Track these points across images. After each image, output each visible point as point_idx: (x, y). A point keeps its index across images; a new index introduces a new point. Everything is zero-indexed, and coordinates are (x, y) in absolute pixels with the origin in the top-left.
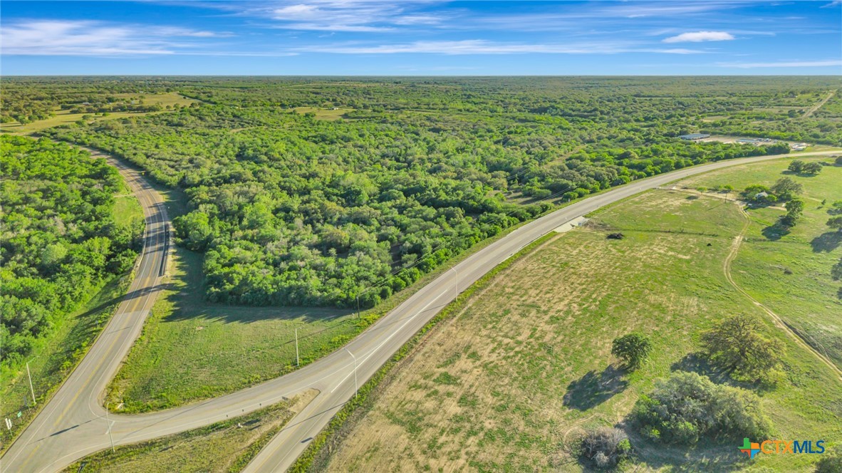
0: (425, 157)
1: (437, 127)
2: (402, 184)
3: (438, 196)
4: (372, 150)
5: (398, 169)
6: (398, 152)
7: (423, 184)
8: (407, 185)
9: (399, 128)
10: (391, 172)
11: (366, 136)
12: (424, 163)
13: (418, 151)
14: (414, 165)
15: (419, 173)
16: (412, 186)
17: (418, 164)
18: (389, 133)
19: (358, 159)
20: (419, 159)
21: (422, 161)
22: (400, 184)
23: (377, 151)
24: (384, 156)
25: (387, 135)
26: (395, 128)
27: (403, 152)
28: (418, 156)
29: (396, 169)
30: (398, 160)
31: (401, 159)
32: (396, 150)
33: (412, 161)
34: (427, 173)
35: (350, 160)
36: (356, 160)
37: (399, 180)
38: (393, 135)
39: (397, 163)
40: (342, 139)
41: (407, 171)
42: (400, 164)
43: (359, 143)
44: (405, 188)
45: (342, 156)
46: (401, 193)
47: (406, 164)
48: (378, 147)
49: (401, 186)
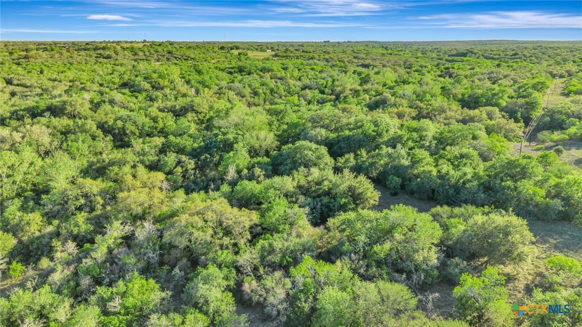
0: (359, 88)
1: (366, 63)
2: (327, 127)
3: (415, 163)
4: (292, 82)
5: (321, 102)
6: (323, 84)
7: (370, 129)
8: (336, 130)
9: (326, 63)
10: (311, 106)
11: (290, 70)
12: (358, 95)
13: (350, 82)
14: (345, 97)
15: (353, 107)
16: (347, 133)
17: (350, 96)
18: (315, 67)
19: (272, 91)
20: (351, 90)
21: (356, 93)
22: (322, 127)
23: (299, 83)
24: (304, 88)
25: (312, 69)
26: (322, 63)
27: (330, 83)
28: (349, 86)
29: (318, 102)
30: (322, 92)
31: (326, 90)
32: (321, 81)
33: (341, 92)
34: (365, 109)
35: (261, 91)
36: (268, 92)
37: (321, 119)
38: (320, 69)
39: (320, 95)
40: (261, 71)
41: (335, 106)
42: (325, 96)
43: (279, 75)
44: (333, 135)
45: (250, 86)
46: (324, 150)
47: (334, 97)
48: (300, 80)
49: (323, 132)
